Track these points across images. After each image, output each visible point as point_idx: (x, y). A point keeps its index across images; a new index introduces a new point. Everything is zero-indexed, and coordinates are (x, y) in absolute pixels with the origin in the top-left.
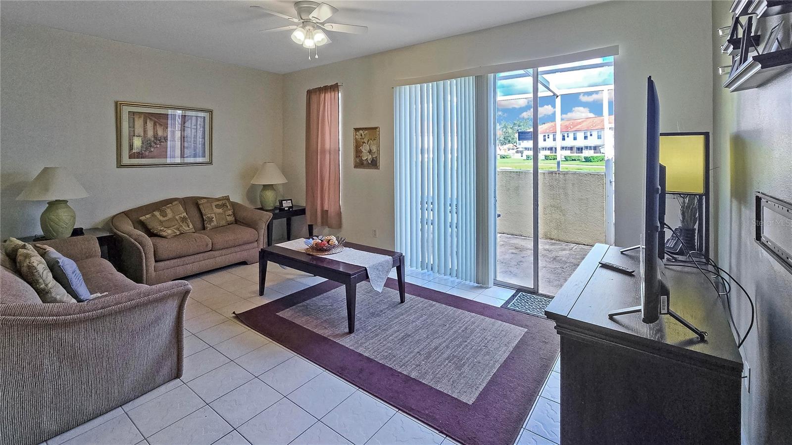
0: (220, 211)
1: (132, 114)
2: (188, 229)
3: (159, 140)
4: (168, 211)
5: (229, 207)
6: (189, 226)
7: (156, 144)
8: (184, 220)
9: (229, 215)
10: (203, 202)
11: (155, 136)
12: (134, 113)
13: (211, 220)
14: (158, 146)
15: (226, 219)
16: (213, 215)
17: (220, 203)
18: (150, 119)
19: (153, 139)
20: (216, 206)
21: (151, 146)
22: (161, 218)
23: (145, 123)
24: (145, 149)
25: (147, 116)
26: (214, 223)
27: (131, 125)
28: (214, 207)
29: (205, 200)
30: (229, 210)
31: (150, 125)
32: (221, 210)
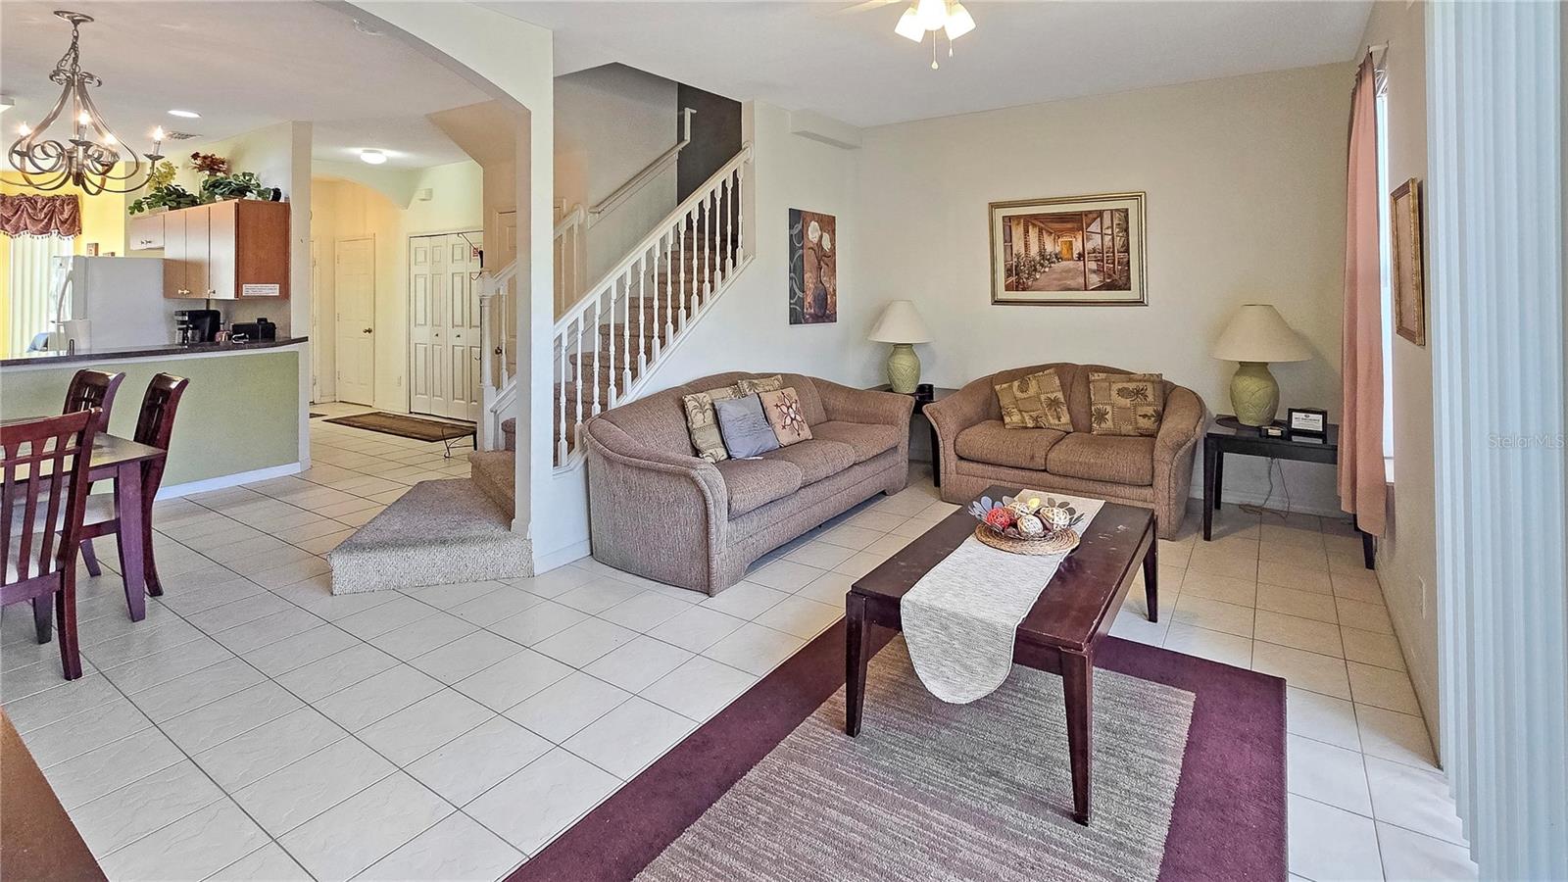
0: (1127, 402)
1: (1007, 219)
2: (1057, 422)
3: (1048, 260)
4: (1033, 384)
5: (1150, 398)
6: (1059, 419)
7: (1042, 265)
8: (1053, 403)
9: (1144, 416)
10: (1097, 378)
11: (1042, 253)
12: (1010, 218)
13: (1102, 416)
14: (1047, 270)
15: (1136, 423)
16: (1109, 408)
17: (1131, 386)
18: (1034, 225)
19: (1038, 258)
20: (1119, 390)
21: (1035, 270)
22: (1019, 395)
23: (1026, 232)
24: (1026, 276)
25: (1029, 221)
26: (1108, 425)
27: (1008, 238)
28: (1114, 393)
29: (1103, 376)
30: (1149, 405)
31: (1033, 233)
32: (1128, 400)
